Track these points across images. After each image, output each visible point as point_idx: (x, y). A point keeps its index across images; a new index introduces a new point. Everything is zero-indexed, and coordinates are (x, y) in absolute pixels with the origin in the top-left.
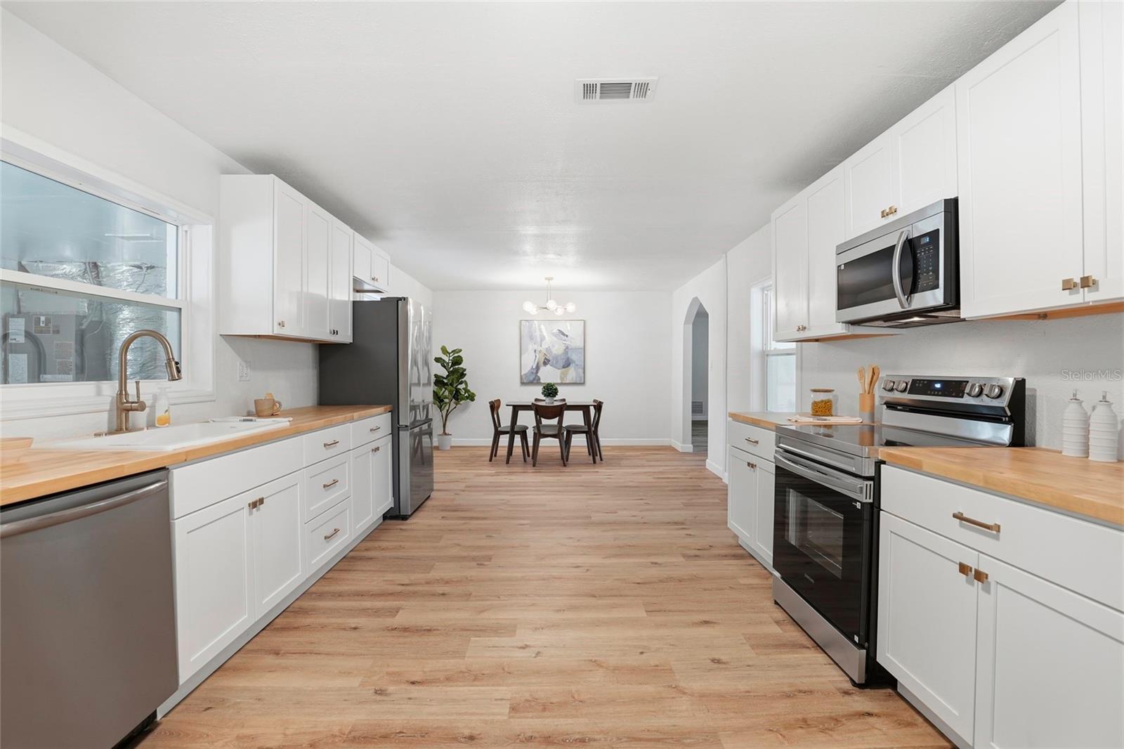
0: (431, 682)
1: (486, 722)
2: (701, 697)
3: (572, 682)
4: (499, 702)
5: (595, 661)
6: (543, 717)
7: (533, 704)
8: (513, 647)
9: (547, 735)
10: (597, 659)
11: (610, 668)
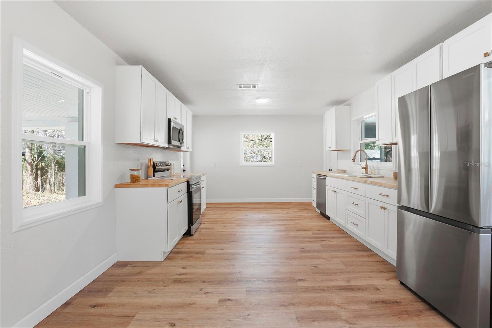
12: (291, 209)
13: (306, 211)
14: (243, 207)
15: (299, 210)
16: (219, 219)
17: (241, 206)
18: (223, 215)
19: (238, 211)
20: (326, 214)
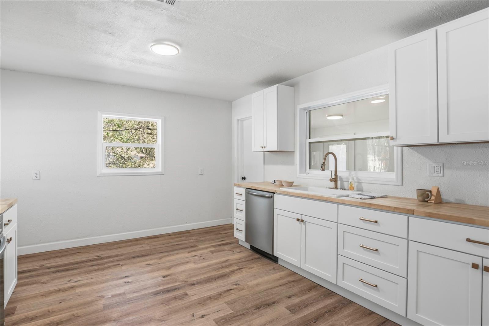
0: (225, 292)
1: (192, 289)
2: (107, 321)
3: (169, 309)
4: (194, 294)
5: (162, 322)
6: (174, 295)
7: (180, 298)
8: (208, 314)
9: (169, 292)
10: (162, 323)
11: (153, 320)
12: (201, 247)
13: (226, 247)
14: (109, 257)
15: (213, 246)
16: (60, 311)
17: (102, 254)
18: (67, 293)
19: (103, 269)
20: (274, 255)
